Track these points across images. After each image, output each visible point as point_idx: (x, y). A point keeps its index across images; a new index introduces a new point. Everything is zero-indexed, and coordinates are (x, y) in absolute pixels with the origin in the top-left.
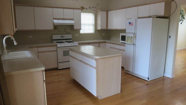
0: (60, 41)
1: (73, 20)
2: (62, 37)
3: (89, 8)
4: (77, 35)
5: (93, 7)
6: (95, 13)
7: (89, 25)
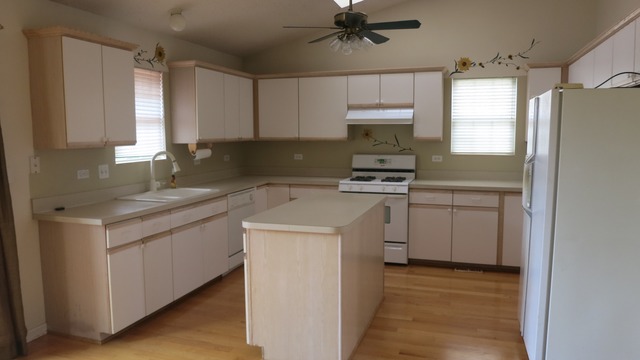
0: (366, 175)
1: (411, 106)
2: (382, 161)
3: (493, 61)
4: (437, 159)
5: (510, 57)
6: (519, 78)
7: (492, 122)
